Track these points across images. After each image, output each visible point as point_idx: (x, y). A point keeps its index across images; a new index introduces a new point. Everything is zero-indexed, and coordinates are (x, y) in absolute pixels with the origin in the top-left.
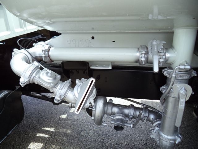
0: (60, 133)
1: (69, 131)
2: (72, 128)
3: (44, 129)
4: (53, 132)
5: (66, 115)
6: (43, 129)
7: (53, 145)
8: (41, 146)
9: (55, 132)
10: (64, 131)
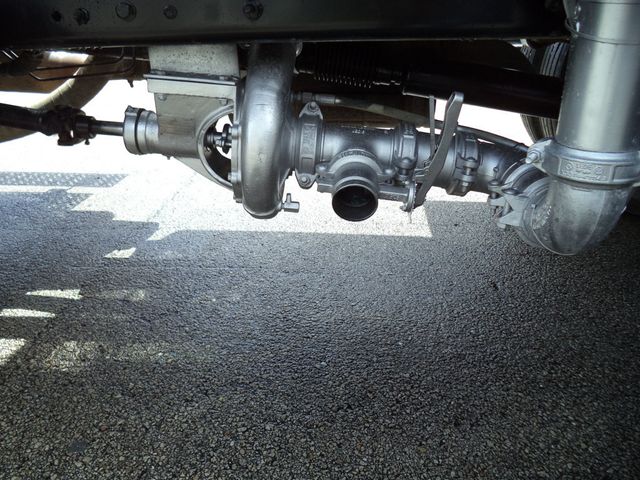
0: (104, 301)
1: (142, 294)
2: (154, 284)
3: (35, 293)
4: (73, 300)
5: (133, 250)
6: (29, 293)
7: (68, 340)
8: (14, 349)
9: (82, 300)
10: (119, 294)
